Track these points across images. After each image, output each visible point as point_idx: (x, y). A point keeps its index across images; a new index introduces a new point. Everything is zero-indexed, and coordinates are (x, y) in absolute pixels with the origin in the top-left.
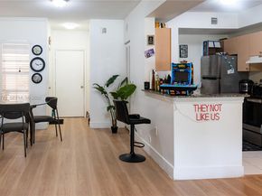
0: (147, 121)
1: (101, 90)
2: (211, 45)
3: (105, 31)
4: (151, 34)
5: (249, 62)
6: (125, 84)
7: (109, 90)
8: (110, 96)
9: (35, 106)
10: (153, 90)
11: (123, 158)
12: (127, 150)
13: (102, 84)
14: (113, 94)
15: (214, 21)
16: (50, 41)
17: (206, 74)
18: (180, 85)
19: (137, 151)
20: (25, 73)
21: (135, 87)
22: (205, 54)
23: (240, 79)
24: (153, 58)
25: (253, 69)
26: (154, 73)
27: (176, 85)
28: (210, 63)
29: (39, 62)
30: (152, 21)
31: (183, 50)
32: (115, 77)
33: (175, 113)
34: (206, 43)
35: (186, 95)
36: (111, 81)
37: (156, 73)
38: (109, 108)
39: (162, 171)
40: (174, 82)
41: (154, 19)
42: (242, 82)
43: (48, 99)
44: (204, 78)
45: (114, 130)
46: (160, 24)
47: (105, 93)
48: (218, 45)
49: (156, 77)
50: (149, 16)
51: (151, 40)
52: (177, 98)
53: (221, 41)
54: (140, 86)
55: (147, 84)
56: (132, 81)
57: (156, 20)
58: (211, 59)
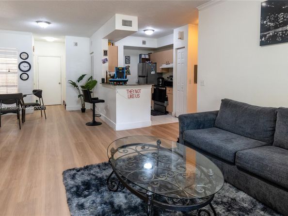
0: (103, 101)
1: (74, 84)
2: (143, 57)
3: (76, 44)
4: (106, 49)
5: (161, 67)
6: (90, 80)
7: (79, 84)
8: (80, 88)
9: (25, 96)
10: (107, 83)
11: (88, 124)
12: (91, 120)
13: (75, 81)
14: (82, 87)
15: (144, 43)
16: (33, 49)
17: (140, 74)
18: (120, 79)
19: (97, 120)
20: (14, 73)
21: (97, 82)
22: (140, 62)
23: (158, 77)
24: (107, 64)
25: (164, 71)
26: (107, 73)
27: (117, 79)
28: (143, 67)
29: (26, 65)
30: (106, 41)
31: (127, 59)
32: (83, 76)
33: (117, 94)
34: (140, 55)
35: (122, 84)
36: (81, 78)
37: (108, 73)
38: (79, 96)
39: (110, 127)
40: (116, 77)
41: (107, 40)
42: (159, 79)
43: (34, 91)
44: (139, 76)
45: (83, 110)
46: (111, 43)
47: (77, 86)
48: (147, 57)
49: (108, 75)
50: (104, 38)
51: (105, 53)
52: (117, 86)
53: (149, 54)
54: (99, 81)
55: (103, 80)
56: (95, 78)
57: (109, 40)
58: (143, 65)
